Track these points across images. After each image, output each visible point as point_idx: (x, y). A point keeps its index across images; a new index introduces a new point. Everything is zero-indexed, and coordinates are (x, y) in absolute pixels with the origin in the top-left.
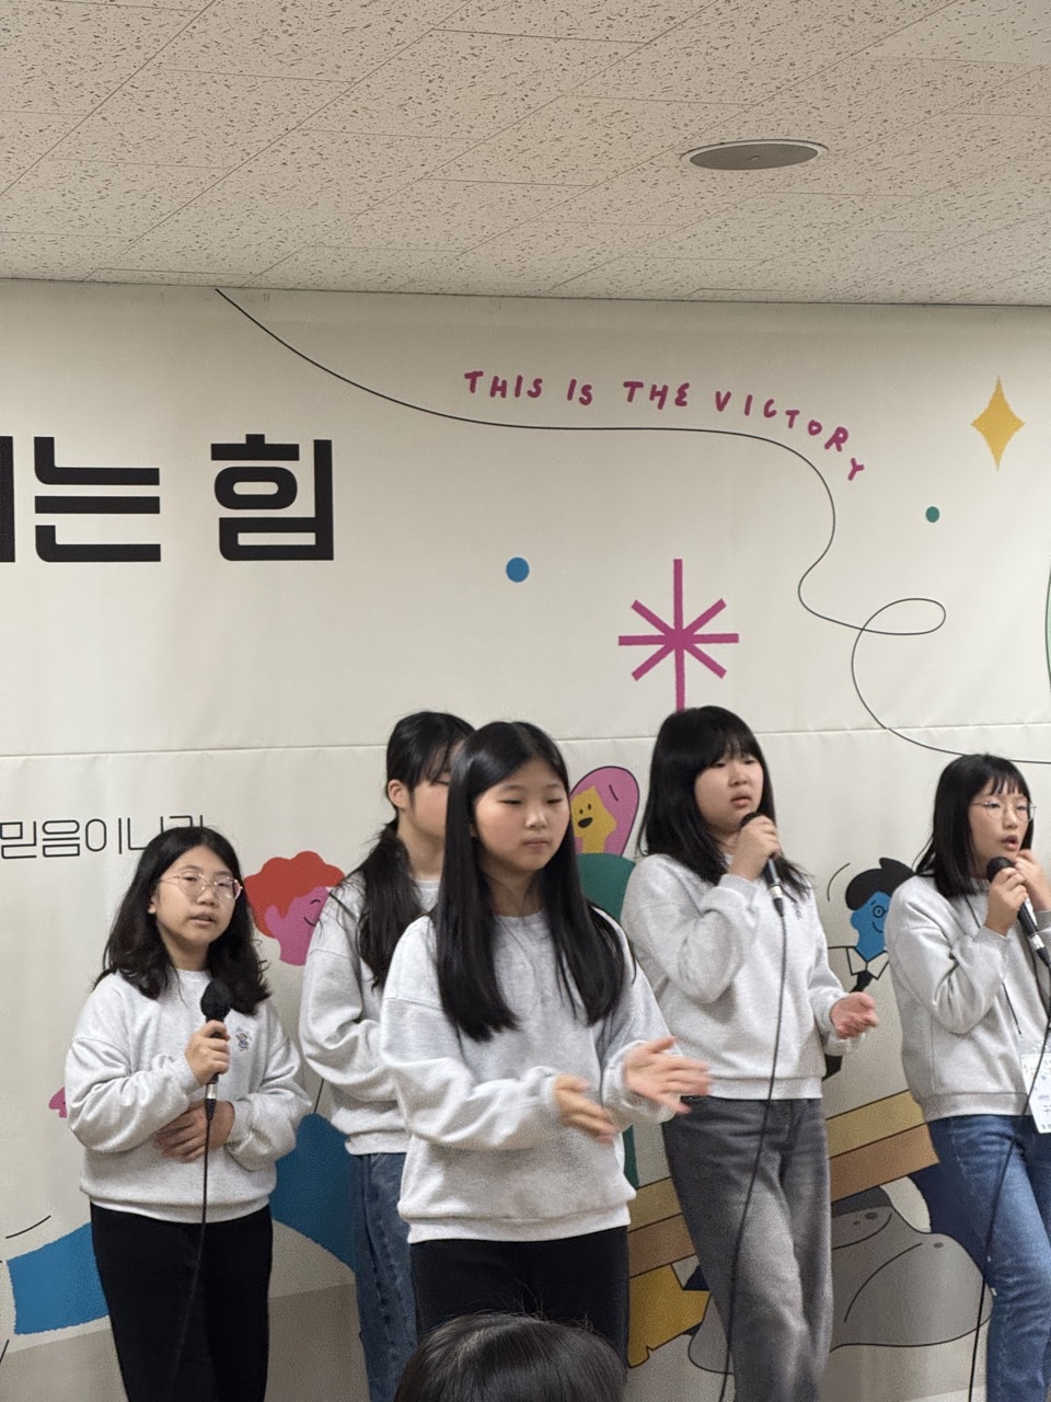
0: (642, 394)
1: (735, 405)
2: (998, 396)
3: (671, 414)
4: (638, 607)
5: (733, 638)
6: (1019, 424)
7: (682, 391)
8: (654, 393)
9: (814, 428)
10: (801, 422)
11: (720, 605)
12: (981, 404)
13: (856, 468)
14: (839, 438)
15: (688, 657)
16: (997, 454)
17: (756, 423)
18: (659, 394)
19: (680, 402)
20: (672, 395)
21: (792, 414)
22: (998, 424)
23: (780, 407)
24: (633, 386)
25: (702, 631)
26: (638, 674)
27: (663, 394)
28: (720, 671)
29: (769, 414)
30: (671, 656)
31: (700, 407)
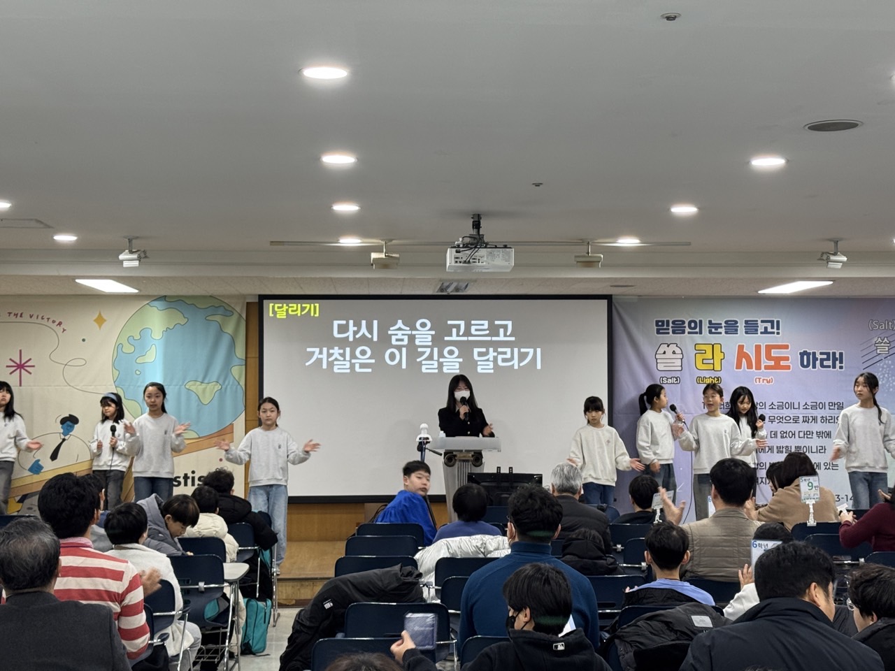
0: (12, 315)
1: (35, 317)
2: (100, 314)
3: (19, 319)
4: (11, 359)
5: (33, 366)
6: (105, 321)
7: (21, 314)
8: (15, 315)
9: (54, 322)
10: (51, 321)
11: (30, 360)
12: (96, 316)
13: (64, 330)
14: (60, 324)
15: (23, 371)
16: (100, 327)
17: (40, 320)
18: (16, 315)
19: (21, 316)
20: (19, 315)
21: (48, 319)
22: (100, 321)
23: (45, 317)
24: (10, 313)
25: (26, 365)
26: (11, 373)
27: (17, 314)
28: (30, 373)
29: (42, 319)
30: (18, 370)
31: (26, 317)
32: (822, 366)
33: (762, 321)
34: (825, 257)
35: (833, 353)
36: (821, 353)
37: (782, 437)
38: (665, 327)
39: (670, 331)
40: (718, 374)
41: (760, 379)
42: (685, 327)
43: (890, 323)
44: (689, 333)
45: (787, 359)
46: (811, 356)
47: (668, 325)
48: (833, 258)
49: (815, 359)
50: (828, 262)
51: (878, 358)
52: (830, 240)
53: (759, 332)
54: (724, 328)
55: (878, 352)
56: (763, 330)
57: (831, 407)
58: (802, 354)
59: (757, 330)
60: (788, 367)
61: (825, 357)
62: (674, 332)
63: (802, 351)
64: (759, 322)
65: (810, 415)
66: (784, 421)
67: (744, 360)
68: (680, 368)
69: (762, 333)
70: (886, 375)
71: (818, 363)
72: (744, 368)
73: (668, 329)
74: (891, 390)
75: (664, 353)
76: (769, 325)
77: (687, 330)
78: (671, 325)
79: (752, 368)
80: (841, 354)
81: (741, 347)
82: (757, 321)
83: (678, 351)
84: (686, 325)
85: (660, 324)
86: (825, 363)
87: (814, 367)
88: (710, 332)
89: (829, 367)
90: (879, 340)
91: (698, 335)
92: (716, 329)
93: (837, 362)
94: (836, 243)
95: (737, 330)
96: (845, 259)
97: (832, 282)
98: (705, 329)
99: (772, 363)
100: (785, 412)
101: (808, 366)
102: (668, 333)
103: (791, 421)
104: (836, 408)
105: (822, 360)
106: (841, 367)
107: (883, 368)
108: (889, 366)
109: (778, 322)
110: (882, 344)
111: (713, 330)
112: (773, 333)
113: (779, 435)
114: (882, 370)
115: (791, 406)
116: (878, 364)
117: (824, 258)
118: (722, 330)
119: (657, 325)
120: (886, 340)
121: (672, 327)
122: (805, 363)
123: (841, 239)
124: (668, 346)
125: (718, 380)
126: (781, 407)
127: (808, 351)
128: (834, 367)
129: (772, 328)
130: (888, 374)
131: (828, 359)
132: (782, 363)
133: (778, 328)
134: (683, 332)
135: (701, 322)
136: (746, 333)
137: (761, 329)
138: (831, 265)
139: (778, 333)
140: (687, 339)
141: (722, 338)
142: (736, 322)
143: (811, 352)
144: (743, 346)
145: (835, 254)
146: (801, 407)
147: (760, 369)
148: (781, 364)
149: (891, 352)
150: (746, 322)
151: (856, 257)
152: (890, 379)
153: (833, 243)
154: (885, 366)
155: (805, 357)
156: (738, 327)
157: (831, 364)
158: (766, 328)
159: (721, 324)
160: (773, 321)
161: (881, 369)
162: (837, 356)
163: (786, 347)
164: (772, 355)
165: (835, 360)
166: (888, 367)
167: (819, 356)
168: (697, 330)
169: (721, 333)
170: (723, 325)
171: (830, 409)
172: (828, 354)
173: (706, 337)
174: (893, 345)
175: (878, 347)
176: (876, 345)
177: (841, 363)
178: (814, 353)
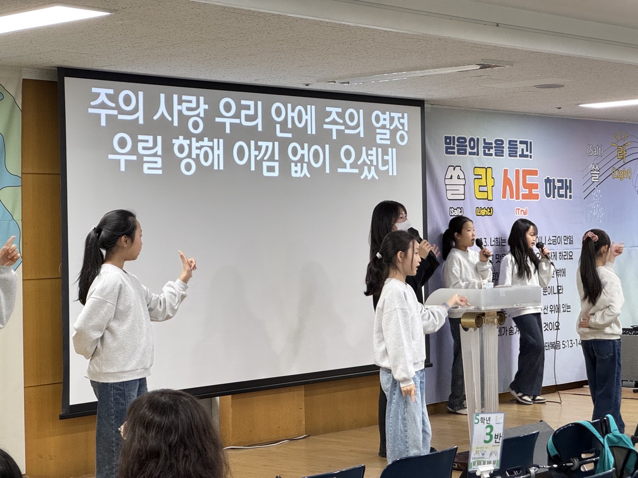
32: (560, 196)
33: (521, 142)
36: (559, 181)
38: (452, 145)
39: (456, 150)
40: (490, 204)
41: (519, 209)
42: (466, 146)
43: (600, 149)
44: (470, 153)
45: (537, 186)
46: (552, 183)
47: (454, 144)
49: (554, 187)
51: (592, 187)
53: (518, 155)
54: (494, 149)
55: (593, 180)
56: (521, 153)
57: (566, 242)
58: (548, 181)
59: (516, 152)
60: (537, 197)
61: (560, 184)
62: (459, 153)
63: (546, 178)
64: (518, 143)
65: (552, 251)
67: (508, 187)
68: (462, 197)
69: (520, 156)
70: (597, 206)
71: (556, 190)
72: (508, 197)
73: (454, 148)
75: (451, 178)
76: (524, 146)
77: (469, 150)
78: (456, 143)
79: (513, 198)
80: (570, 181)
81: (506, 171)
82: (516, 141)
83: (462, 176)
84: (467, 143)
85: (448, 141)
86: (561, 192)
87: (554, 197)
88: (485, 154)
89: (563, 196)
90: (593, 167)
91: (476, 156)
92: (489, 151)
93: (568, 191)
95: (503, 152)
98: (481, 149)
99: (526, 191)
101: (550, 195)
102: (454, 153)
104: (568, 243)
105: (560, 188)
106: (570, 197)
107: (595, 197)
108: (599, 195)
109: (531, 143)
110: (595, 172)
111: (487, 152)
112: (527, 156)
114: (595, 200)
115: (541, 241)
116: (592, 193)
118: (492, 151)
119: (446, 143)
120: (597, 167)
121: (457, 146)
122: (548, 193)
124: (454, 169)
125: (490, 212)
127: (550, 178)
128: (566, 197)
129: (527, 151)
130: (599, 204)
132: (534, 191)
133: (531, 152)
134: (465, 153)
135: (478, 139)
136: (510, 156)
137: (519, 152)
139: (531, 157)
140: (468, 161)
141: (492, 161)
142: (502, 141)
143: (552, 179)
144: (507, 170)
146: (547, 242)
147: (519, 199)
148: (533, 193)
149: (600, 180)
150: (510, 141)
152: (600, 210)
154: (597, 196)
155: (548, 184)
156: (503, 147)
157: (564, 193)
158: (523, 150)
159: (491, 144)
160: (528, 142)
162: (568, 185)
163: (534, 173)
164: (527, 182)
165: (566, 188)
167: (557, 184)
168: (475, 150)
169: (491, 155)
170: (494, 145)
171: (565, 244)
172: (562, 181)
173: (481, 160)
174: (602, 171)
175: (593, 175)
176: (592, 172)
177: (570, 192)
178: (554, 180)
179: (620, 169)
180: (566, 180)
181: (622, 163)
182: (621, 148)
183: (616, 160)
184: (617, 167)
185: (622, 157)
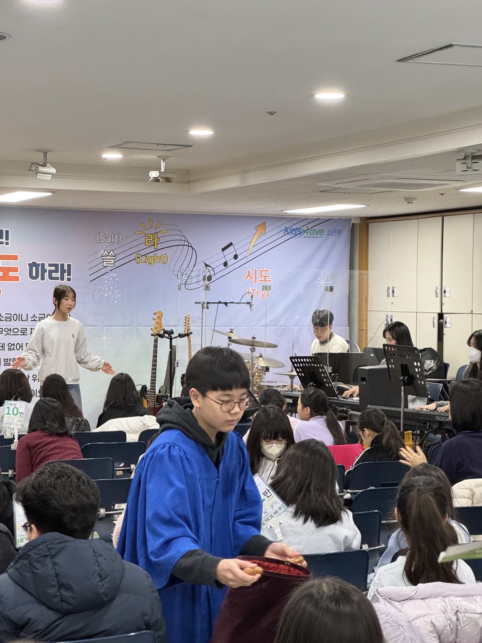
32: (51, 278)
34: (34, 168)
35: (61, 264)
36: (50, 265)
37: (10, 349)
43: (116, 237)
45: (16, 270)
46: (40, 267)
48: (41, 169)
49: (44, 271)
50: (36, 173)
51: (104, 271)
52: (40, 151)
55: (105, 265)
58: (31, 266)
60: (17, 279)
61: (53, 268)
63: (31, 262)
66: (12, 333)
70: (111, 288)
71: (47, 274)
74: (116, 302)
80: (69, 266)
86: (54, 275)
87: (43, 278)
89: (57, 278)
90: (106, 252)
93: (66, 274)
94: (45, 154)
96: (53, 171)
97: (51, 194)
100: (13, 324)
101: (36, 277)
103: (19, 333)
105: (51, 272)
106: (69, 279)
107: (108, 280)
108: (114, 278)
109: (7, 232)
110: (109, 257)
112: (3, 243)
113: (6, 347)
114: (108, 283)
115: (19, 318)
116: (104, 276)
117: (32, 168)
120: (112, 253)
122: (34, 275)
123: (50, 151)
126: (9, 319)
127: (37, 263)
128: (62, 279)
129: (2, 238)
130: (113, 286)
131: (56, 271)
132: (11, 274)
133: (7, 239)
138: (39, 176)
139: (7, 244)
143: (40, 263)
145: (44, 165)
146: (29, 319)
148: (10, 275)
149: (117, 264)
151: (65, 169)
152: (115, 292)
153: (41, 155)
154: (110, 279)
155: (34, 268)
157: (59, 276)
160: (3, 231)
161: (106, 282)
162: (66, 268)
163: (15, 258)
164: (2, 266)
165: (63, 271)
166: (113, 280)
167: (47, 268)
172: (56, 266)
174: (118, 257)
175: (104, 260)
176: (103, 258)
177: (69, 274)
178: (43, 265)
179: (148, 255)
180: (62, 265)
181: (152, 249)
182: (151, 236)
183: (143, 246)
184: (143, 253)
185: (153, 243)
